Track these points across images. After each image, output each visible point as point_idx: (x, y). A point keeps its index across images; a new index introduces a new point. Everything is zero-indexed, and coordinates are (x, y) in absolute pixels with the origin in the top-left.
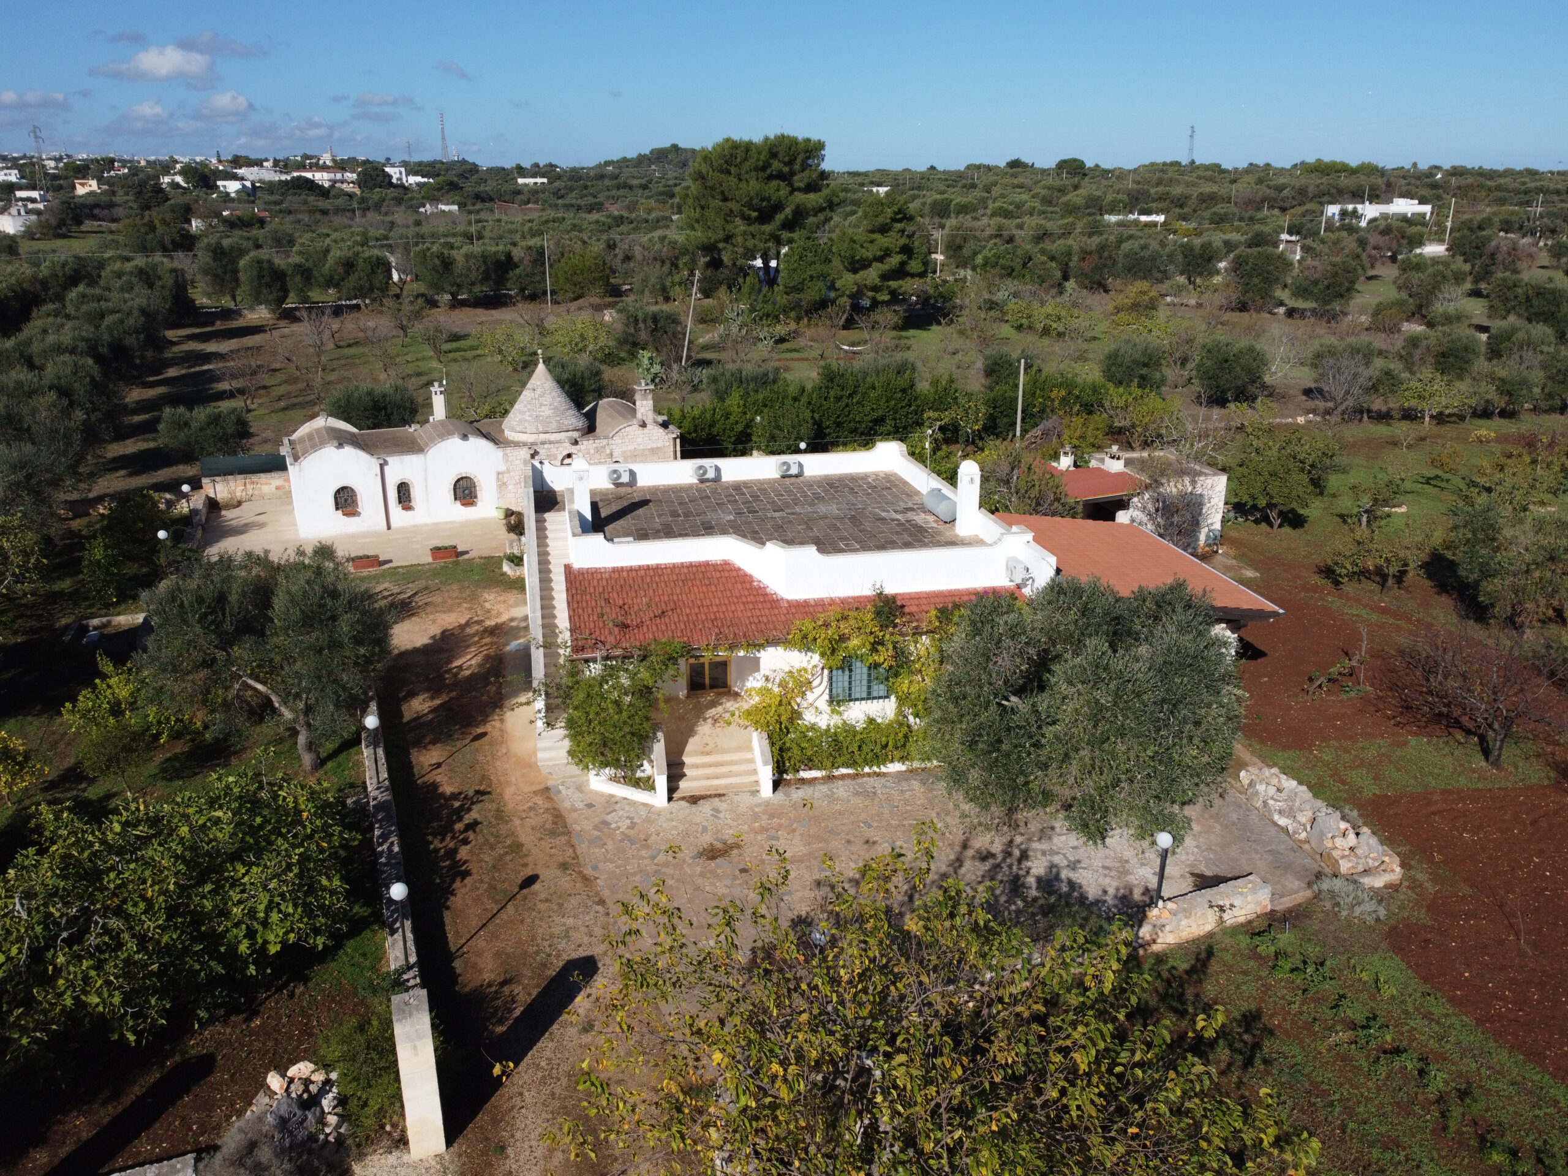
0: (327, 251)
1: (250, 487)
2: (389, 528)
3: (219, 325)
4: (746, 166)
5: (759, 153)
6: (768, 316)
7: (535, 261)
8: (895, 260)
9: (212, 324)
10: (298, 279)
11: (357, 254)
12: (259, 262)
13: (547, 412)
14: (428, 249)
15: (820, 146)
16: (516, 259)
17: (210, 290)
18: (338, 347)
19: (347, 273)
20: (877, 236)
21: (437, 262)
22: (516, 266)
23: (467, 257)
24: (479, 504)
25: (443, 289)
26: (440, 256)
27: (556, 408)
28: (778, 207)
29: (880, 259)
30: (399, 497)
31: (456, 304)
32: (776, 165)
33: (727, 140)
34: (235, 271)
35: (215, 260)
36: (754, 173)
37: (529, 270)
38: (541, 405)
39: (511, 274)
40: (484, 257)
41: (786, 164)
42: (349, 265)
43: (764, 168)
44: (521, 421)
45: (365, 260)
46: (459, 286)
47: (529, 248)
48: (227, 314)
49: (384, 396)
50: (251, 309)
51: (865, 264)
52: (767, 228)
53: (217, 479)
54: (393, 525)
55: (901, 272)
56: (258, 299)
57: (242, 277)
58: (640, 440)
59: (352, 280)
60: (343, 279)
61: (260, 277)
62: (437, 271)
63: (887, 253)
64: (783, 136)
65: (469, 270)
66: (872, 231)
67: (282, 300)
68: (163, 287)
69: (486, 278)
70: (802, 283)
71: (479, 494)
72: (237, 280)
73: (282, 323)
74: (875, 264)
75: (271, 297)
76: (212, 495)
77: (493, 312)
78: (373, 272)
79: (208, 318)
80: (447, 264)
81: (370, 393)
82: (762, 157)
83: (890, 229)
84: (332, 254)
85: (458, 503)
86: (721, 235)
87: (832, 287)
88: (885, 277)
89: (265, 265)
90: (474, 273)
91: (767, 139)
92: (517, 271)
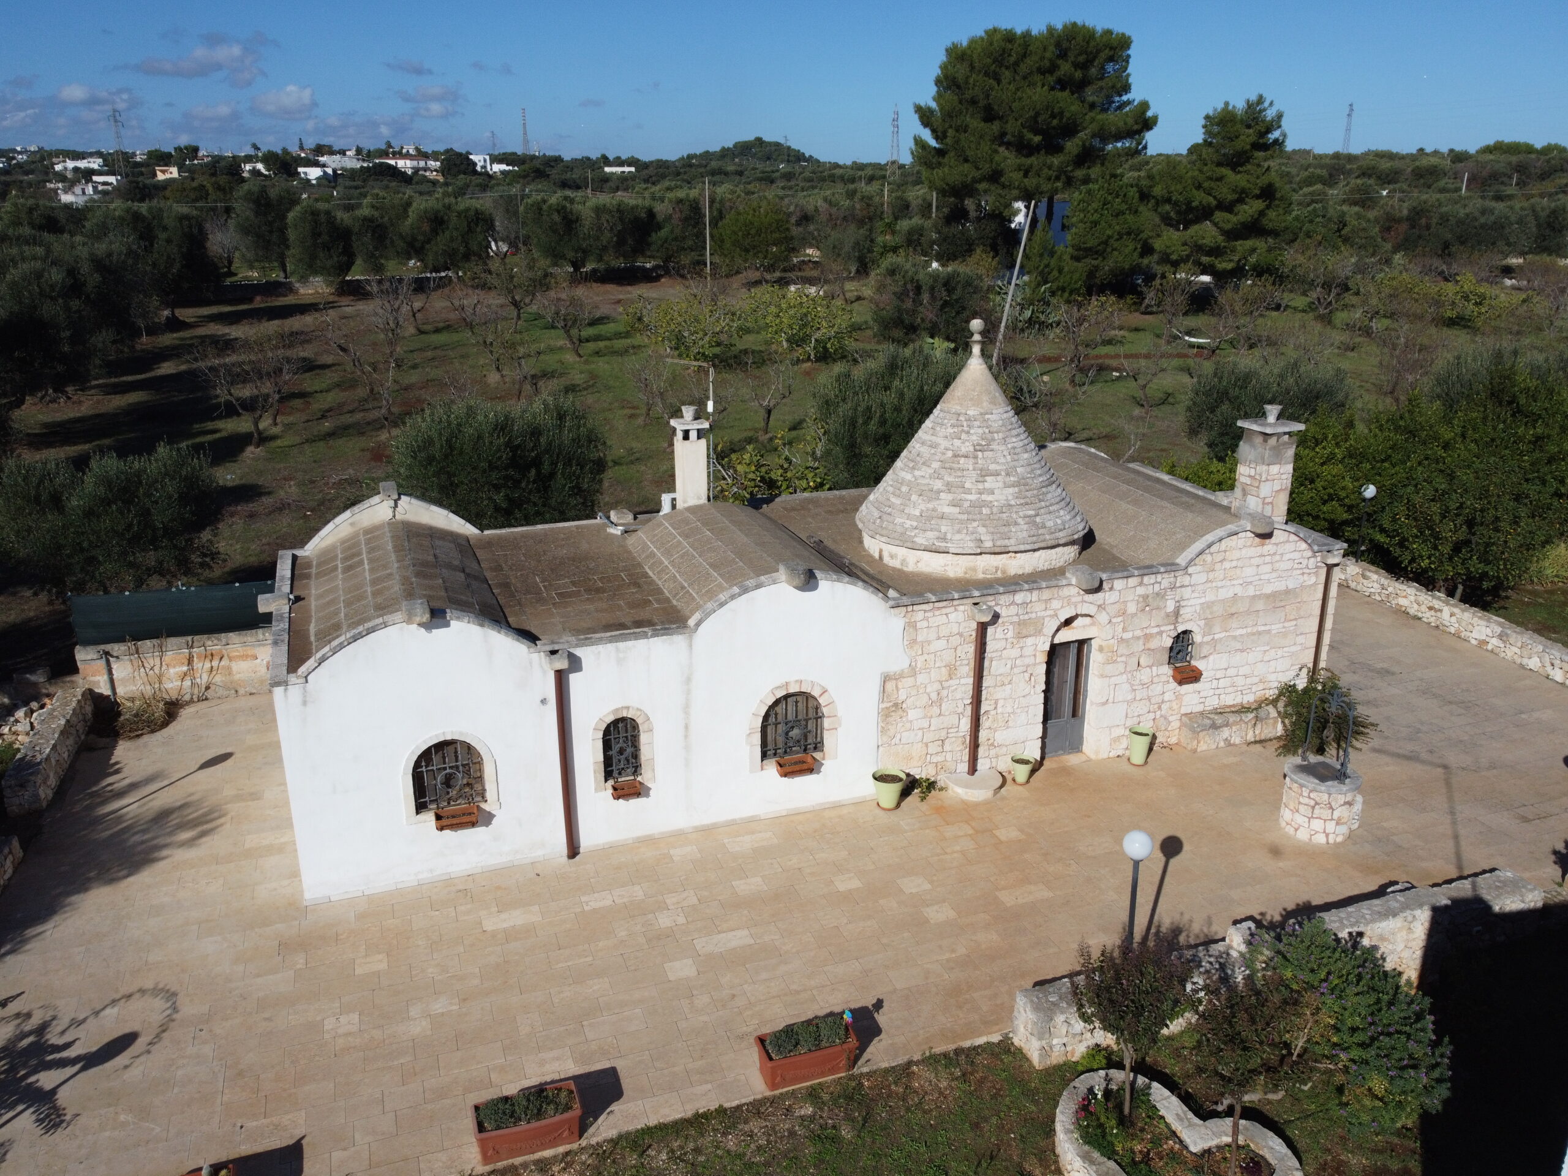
0: (409, 204)
1: (202, 667)
2: (573, 850)
3: (259, 302)
4: (1023, 68)
5: (1045, 49)
6: (1063, 289)
7: (686, 220)
8: (1250, 209)
9: (251, 300)
10: (367, 238)
11: (449, 207)
12: (315, 213)
13: (1000, 492)
14: (544, 201)
15: (1124, 43)
16: (660, 217)
17: (250, 255)
18: (421, 332)
19: (435, 232)
20: (1225, 171)
21: (556, 217)
22: (659, 227)
23: (599, 210)
24: (829, 765)
25: (563, 257)
26: (561, 210)
27: (1021, 483)
28: (1070, 129)
29: (1228, 207)
30: (608, 762)
31: (578, 278)
32: (1065, 68)
33: (995, 30)
34: (282, 230)
35: (257, 214)
36: (1038, 78)
37: (678, 231)
38: (984, 474)
39: (654, 237)
40: (621, 210)
41: (1076, 66)
42: (437, 221)
43: (1052, 69)
44: (928, 519)
45: (459, 214)
46: (584, 251)
47: (680, 201)
48: (273, 288)
49: (536, 432)
50: (303, 279)
51: (1205, 213)
52: (1056, 161)
53: (116, 648)
54: (586, 840)
55: (1254, 229)
56: (311, 267)
57: (292, 235)
58: (1249, 571)
59: (441, 242)
60: (429, 241)
61: (316, 234)
62: (555, 231)
63: (1242, 196)
64: (1074, 24)
65: (600, 229)
66: (1219, 164)
67: (346, 267)
68: (169, 241)
69: (621, 242)
70: (1106, 243)
71: (828, 739)
72: (284, 242)
73: (345, 301)
74: (1219, 216)
75: (329, 263)
76: (104, 690)
77: (629, 288)
78: (470, 230)
79: (248, 291)
80: (569, 222)
81: (502, 427)
82: (1048, 55)
83: (1247, 160)
84: (415, 205)
85: (771, 769)
86: (986, 168)
87: (1147, 250)
88: (1233, 235)
89: (323, 218)
90: (607, 234)
91: (1051, 29)
92: (663, 233)
